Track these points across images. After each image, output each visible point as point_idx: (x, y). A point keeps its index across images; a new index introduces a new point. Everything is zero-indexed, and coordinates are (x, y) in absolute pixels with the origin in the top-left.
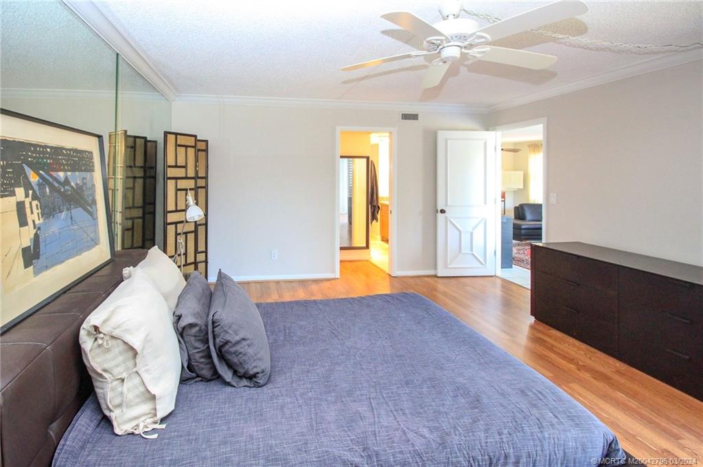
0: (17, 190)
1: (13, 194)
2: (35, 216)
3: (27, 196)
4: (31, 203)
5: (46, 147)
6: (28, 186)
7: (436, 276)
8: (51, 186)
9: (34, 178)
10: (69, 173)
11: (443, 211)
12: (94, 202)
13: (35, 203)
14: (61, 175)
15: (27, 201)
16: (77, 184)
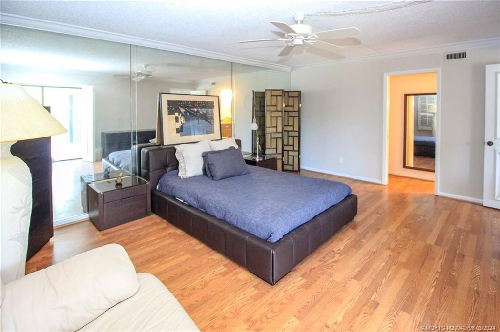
0: (176, 113)
1: (174, 114)
2: (182, 121)
3: (179, 115)
4: (181, 118)
5: (189, 101)
6: (180, 112)
7: (481, 205)
8: (190, 113)
9: (182, 110)
10: (199, 109)
11: (490, 144)
12: (212, 119)
13: (182, 117)
14: (195, 110)
15: (179, 117)
16: (203, 113)
